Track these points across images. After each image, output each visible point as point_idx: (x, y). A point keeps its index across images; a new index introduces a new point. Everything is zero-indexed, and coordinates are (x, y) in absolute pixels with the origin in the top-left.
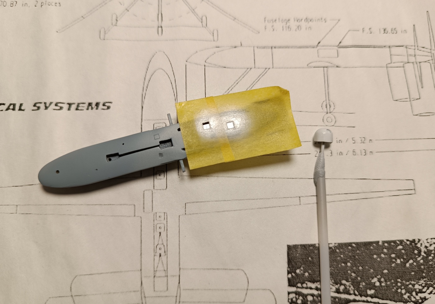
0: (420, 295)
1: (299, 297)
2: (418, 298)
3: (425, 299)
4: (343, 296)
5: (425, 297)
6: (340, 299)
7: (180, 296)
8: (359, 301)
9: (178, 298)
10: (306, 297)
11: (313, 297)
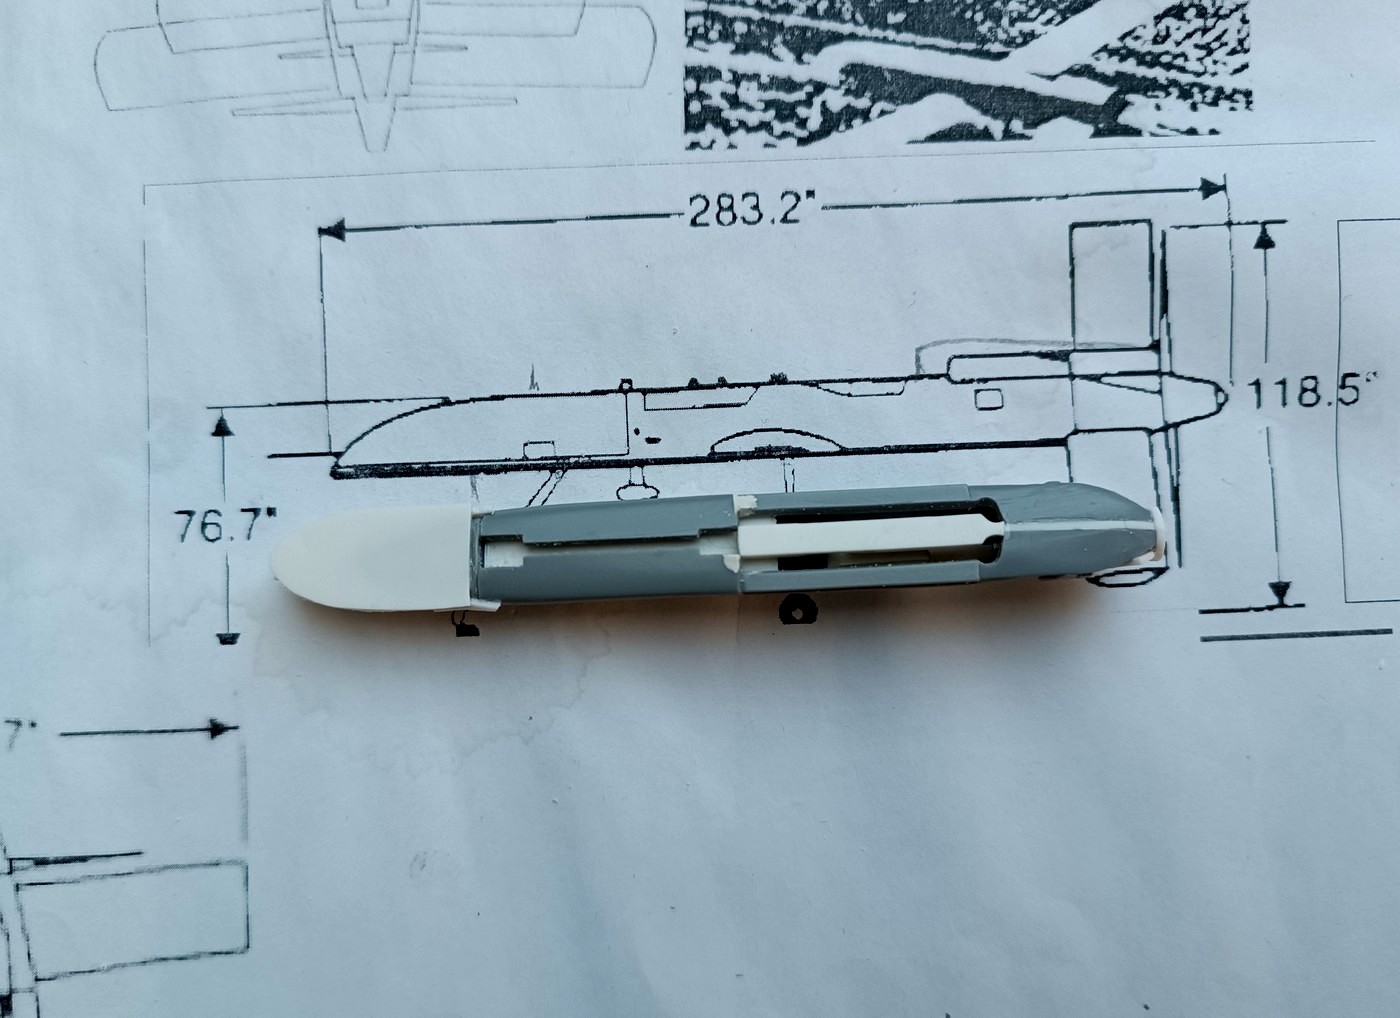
0: (1020, 26)
1: (713, 24)
2: (1014, 32)
3: (1032, 36)
4: (825, 25)
5: (1033, 31)
6: (817, 32)
7: (418, 19)
8: (864, 38)
9: (414, 22)
10: (731, 24)
11: (749, 26)
